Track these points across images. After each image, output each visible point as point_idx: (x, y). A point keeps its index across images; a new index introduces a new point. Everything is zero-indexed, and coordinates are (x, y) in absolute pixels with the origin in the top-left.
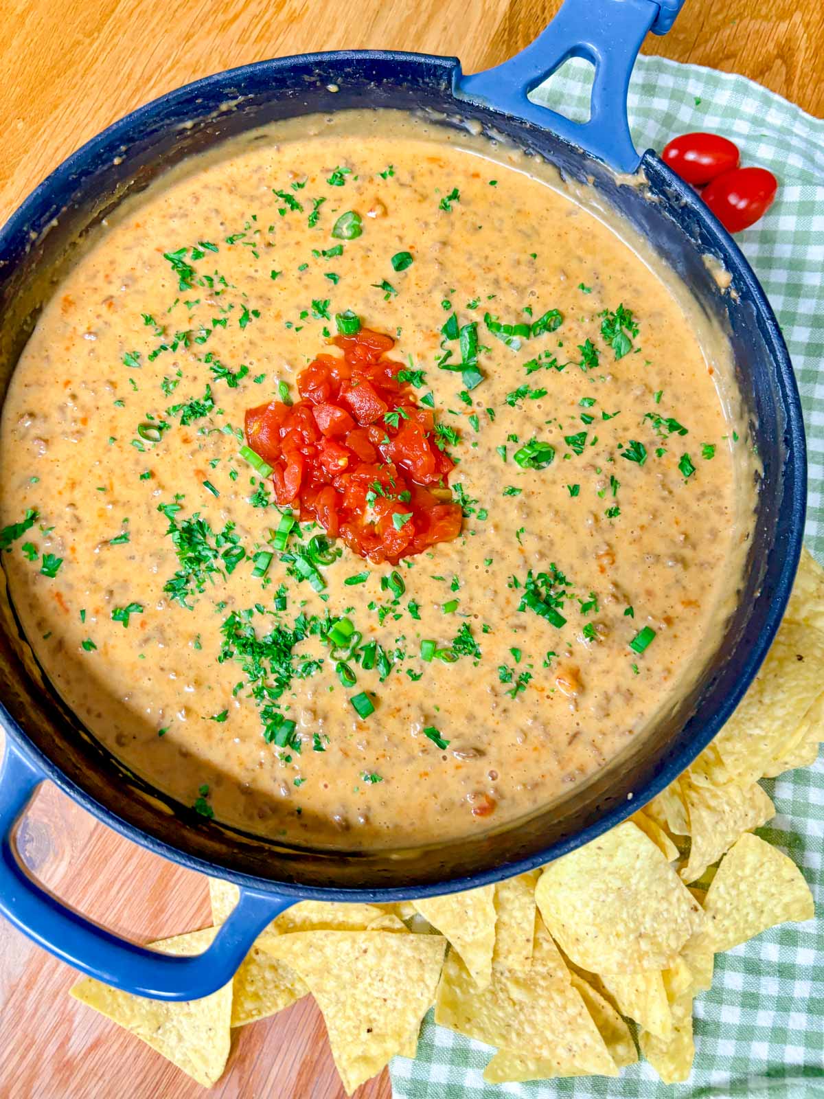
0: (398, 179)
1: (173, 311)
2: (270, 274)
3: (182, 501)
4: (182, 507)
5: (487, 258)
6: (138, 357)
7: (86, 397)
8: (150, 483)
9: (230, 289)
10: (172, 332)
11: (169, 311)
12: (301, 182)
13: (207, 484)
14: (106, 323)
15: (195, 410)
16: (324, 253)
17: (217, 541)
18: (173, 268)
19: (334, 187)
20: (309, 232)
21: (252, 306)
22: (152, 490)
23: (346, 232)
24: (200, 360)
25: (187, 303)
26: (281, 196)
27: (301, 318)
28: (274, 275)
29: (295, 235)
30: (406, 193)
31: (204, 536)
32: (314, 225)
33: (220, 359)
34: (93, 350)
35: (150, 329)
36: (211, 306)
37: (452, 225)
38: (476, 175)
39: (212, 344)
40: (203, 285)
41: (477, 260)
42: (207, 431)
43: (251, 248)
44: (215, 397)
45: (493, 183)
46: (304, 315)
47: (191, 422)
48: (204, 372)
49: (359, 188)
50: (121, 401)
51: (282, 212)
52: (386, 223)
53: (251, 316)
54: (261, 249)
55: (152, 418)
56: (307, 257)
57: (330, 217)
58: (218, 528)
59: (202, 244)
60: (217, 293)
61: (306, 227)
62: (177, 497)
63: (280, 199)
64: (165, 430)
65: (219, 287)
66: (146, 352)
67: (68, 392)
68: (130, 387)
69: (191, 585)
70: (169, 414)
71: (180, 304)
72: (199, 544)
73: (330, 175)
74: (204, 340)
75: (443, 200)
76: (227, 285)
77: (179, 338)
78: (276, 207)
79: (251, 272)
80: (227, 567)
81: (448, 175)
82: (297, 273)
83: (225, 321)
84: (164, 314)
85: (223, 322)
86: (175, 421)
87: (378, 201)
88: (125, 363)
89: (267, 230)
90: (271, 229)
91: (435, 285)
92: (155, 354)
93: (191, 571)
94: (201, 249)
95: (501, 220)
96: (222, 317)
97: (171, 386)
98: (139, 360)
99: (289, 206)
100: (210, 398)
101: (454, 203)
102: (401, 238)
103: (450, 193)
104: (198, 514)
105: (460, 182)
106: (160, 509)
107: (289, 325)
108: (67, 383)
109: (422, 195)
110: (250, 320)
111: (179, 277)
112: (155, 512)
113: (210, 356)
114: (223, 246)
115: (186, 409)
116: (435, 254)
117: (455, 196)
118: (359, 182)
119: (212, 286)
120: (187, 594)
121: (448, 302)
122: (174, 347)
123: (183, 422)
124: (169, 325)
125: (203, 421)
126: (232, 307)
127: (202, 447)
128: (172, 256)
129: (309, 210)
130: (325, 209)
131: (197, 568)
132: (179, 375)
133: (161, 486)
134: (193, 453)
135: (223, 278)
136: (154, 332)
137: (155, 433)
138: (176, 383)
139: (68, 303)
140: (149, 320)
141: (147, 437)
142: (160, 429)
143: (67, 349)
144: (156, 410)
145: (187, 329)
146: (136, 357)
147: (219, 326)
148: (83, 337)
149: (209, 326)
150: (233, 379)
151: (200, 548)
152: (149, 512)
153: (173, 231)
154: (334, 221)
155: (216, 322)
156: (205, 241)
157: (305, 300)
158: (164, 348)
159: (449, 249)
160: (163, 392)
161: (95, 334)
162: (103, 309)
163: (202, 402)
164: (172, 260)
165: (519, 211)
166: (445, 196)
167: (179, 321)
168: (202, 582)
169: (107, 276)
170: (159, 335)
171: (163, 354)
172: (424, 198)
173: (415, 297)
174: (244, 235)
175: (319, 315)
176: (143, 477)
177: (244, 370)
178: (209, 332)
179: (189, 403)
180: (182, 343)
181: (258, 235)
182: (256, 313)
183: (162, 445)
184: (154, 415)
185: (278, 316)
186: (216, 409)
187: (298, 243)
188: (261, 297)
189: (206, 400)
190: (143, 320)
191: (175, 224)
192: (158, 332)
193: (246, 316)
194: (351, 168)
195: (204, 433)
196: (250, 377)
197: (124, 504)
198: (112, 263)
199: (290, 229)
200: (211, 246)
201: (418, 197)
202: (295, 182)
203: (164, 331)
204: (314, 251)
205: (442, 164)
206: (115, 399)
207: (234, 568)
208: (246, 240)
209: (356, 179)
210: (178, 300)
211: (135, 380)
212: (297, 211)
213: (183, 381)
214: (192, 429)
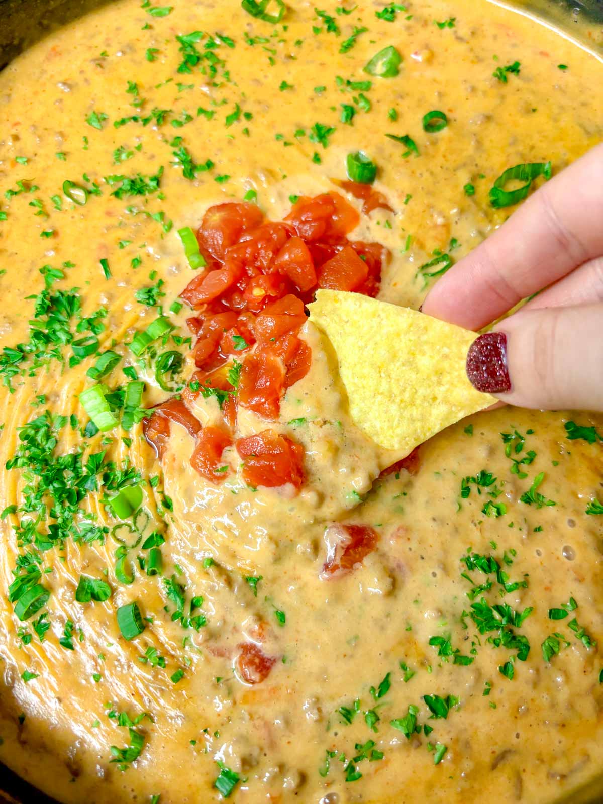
0: (456, 32)
1: (161, 89)
2: (280, 84)
3: (69, 271)
4: (65, 277)
5: (532, 148)
6: (104, 119)
7: (29, 142)
8: (50, 242)
9: (230, 85)
10: (150, 107)
11: (158, 87)
12: (348, 8)
13: (104, 262)
14: (86, 80)
15: (137, 187)
16: (349, 83)
17: (79, 325)
18: (181, 49)
19: (382, 20)
20: (338, 58)
21: (246, 108)
22: (48, 250)
23: (380, 68)
24: (166, 141)
25: (179, 85)
26: (322, 15)
27: (295, 136)
28: (284, 86)
29: (324, 56)
30: (462, 48)
31: (70, 315)
32: (345, 52)
33: (189, 147)
34: (61, 101)
35: (131, 98)
36: (204, 95)
37: (503, 98)
38: (544, 54)
39: (186, 131)
40: (205, 73)
41: (520, 148)
42: (135, 210)
43: (270, 54)
44: (164, 181)
45: (562, 67)
46: (300, 132)
47: (125, 197)
48: (166, 154)
49: (408, 28)
50: (64, 154)
51: (316, 30)
52: (430, 73)
53: (242, 117)
54: (280, 59)
55: (88, 180)
56: (327, 80)
57: (367, 50)
58: (88, 312)
59: (221, 37)
60: (215, 85)
61: (336, 52)
62: (68, 264)
63: (320, 18)
64: (93, 196)
65: (219, 80)
66: (114, 116)
67: (14, 131)
68: (82, 145)
69: (26, 366)
70: (107, 182)
71: (172, 84)
72: (60, 321)
73: (381, 9)
74: (180, 124)
75: (499, 69)
76: (229, 80)
77: (154, 114)
78: (313, 23)
79: (260, 77)
80: (72, 359)
81: (514, 46)
82: (310, 92)
83: (212, 113)
84: (151, 88)
85: (210, 114)
86: (108, 190)
87: (427, 47)
88: (88, 121)
89: (292, 43)
90: (299, 43)
91: (465, 165)
92: (123, 122)
93: (34, 349)
94: (218, 41)
95: (562, 108)
96: (210, 108)
97: (123, 156)
98: (103, 122)
99: (326, 26)
100: (158, 181)
101: (512, 77)
102: (441, 95)
103: (511, 64)
104: (76, 289)
105: (524, 56)
106: (43, 271)
107: (279, 137)
108: (17, 124)
109: (477, 57)
110: (238, 119)
111: (183, 60)
112: (36, 273)
113: (178, 141)
114: (242, 44)
115: (126, 182)
116: (475, 128)
117: (514, 69)
118: (411, 22)
119: (213, 77)
120: (16, 373)
121: (473, 188)
122: (146, 121)
123: (116, 194)
124: (152, 100)
125: (138, 200)
126: (225, 102)
127: (121, 225)
128: (185, 38)
129: (346, 36)
130: (364, 39)
131: (42, 348)
132: (139, 148)
133: (56, 249)
134: (108, 228)
135: (227, 74)
136: (132, 100)
137: (79, 194)
138: (130, 154)
139: (56, 53)
140: (134, 88)
141: (70, 196)
142: (89, 193)
143: (36, 93)
144: (96, 174)
145: (167, 108)
146: (102, 119)
147: (202, 117)
148: (55, 85)
149: (193, 112)
150: (191, 169)
151: (57, 326)
152: (30, 271)
153: (195, 16)
154: (370, 54)
155: (202, 111)
156: (225, 35)
157: (309, 120)
158: (135, 119)
159: (492, 126)
160: (113, 159)
161: (70, 87)
162: (90, 68)
163: (147, 181)
164: (183, 42)
165: (584, 104)
166: (504, 64)
167: (162, 100)
168: (37, 365)
169: (107, 39)
170: (136, 105)
171: (131, 123)
172: (479, 60)
173: (437, 170)
174: (268, 41)
175: (316, 139)
176: (45, 234)
177: (209, 165)
178: (189, 118)
179: (133, 178)
180: (154, 120)
181: (282, 44)
182: (248, 116)
183: (82, 210)
184: (92, 179)
185: (272, 125)
186: (157, 193)
187: (322, 64)
188: (260, 102)
189: (152, 180)
190: (127, 87)
191: (200, 11)
192: (137, 102)
193: (236, 115)
194: (407, 8)
195: (131, 211)
196: (212, 174)
197: (11, 255)
198: (118, 29)
199: (318, 48)
200: (230, 42)
201: (471, 55)
202: (341, 7)
203: (142, 104)
204: (338, 77)
205: (510, 33)
206: (59, 151)
207: (78, 362)
208: (268, 45)
209: (409, 18)
210: (170, 80)
211: (90, 140)
212: (333, 34)
213: (139, 156)
214: (120, 206)
